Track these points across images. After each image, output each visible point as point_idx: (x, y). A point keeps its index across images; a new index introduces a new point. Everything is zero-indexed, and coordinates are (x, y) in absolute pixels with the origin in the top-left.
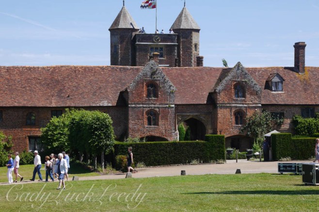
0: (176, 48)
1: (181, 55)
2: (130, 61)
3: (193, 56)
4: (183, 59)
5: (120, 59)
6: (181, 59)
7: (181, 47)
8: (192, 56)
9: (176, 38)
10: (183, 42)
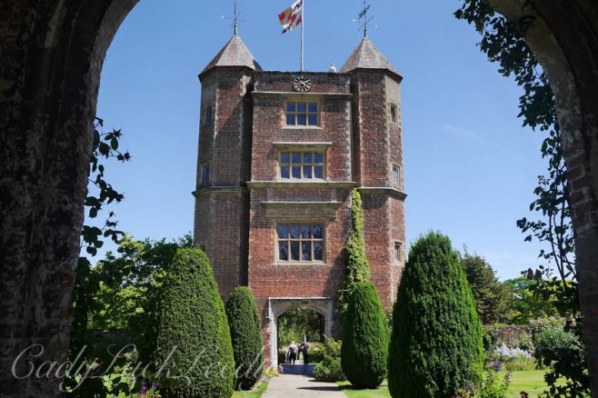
0: (348, 104)
1: (361, 127)
2: (240, 137)
3: (388, 129)
4: (364, 134)
5: (216, 133)
6: (362, 135)
7: (360, 107)
8: (385, 128)
9: (348, 82)
10: (363, 97)
